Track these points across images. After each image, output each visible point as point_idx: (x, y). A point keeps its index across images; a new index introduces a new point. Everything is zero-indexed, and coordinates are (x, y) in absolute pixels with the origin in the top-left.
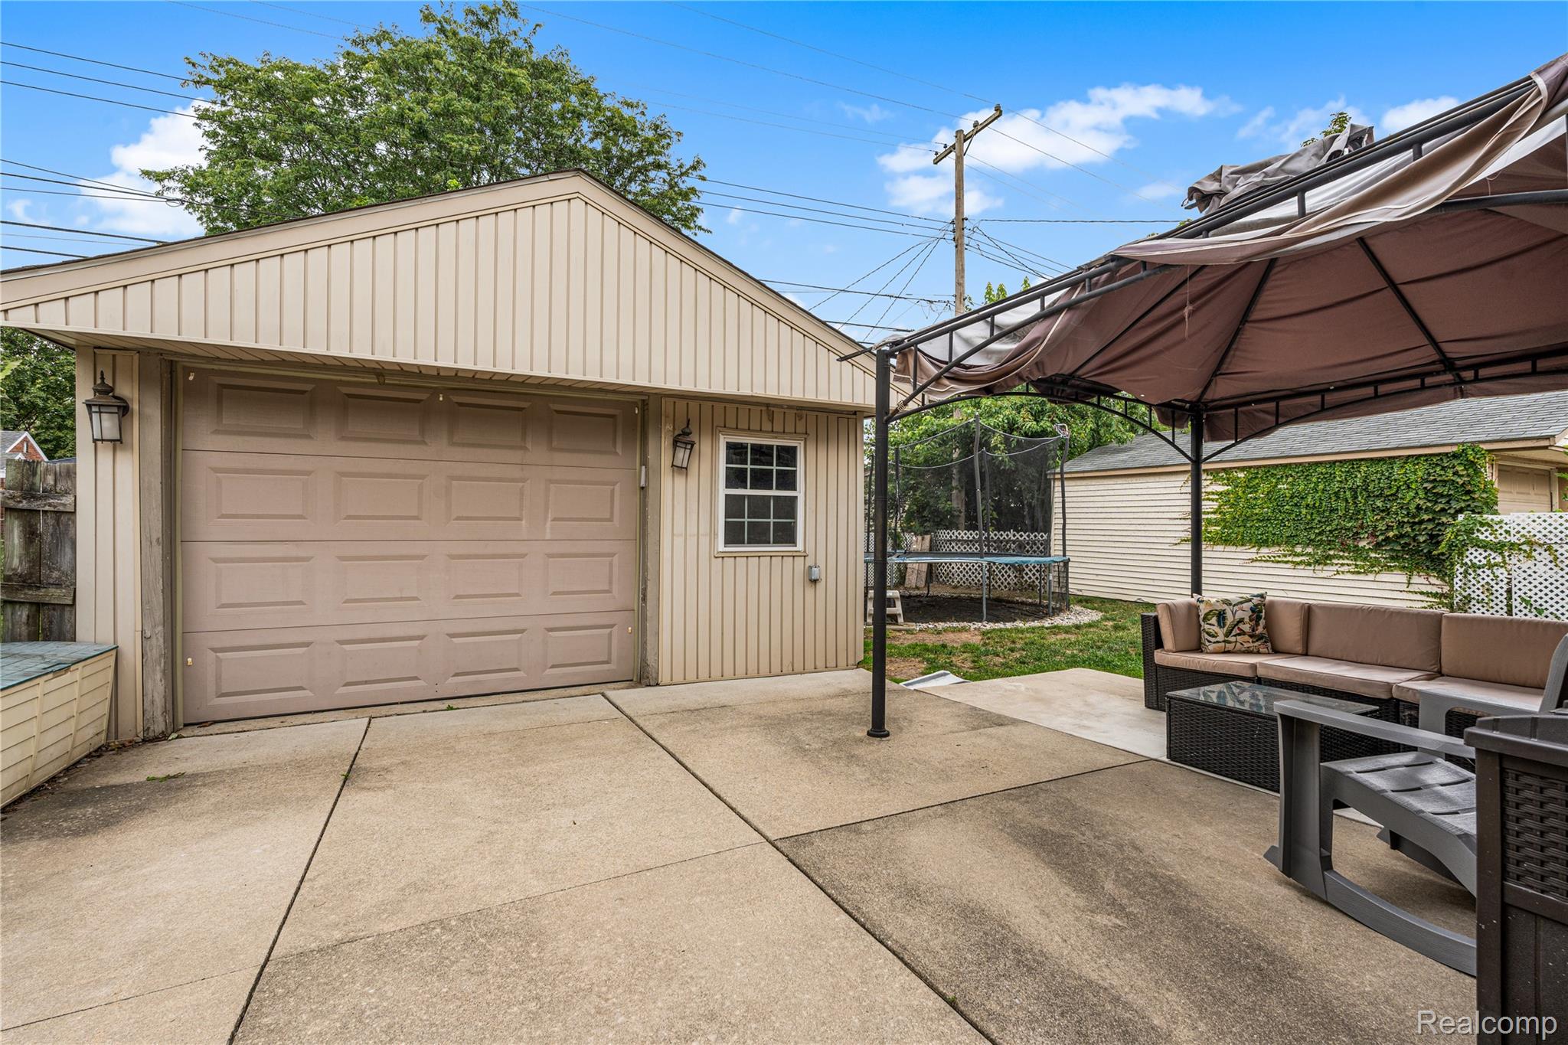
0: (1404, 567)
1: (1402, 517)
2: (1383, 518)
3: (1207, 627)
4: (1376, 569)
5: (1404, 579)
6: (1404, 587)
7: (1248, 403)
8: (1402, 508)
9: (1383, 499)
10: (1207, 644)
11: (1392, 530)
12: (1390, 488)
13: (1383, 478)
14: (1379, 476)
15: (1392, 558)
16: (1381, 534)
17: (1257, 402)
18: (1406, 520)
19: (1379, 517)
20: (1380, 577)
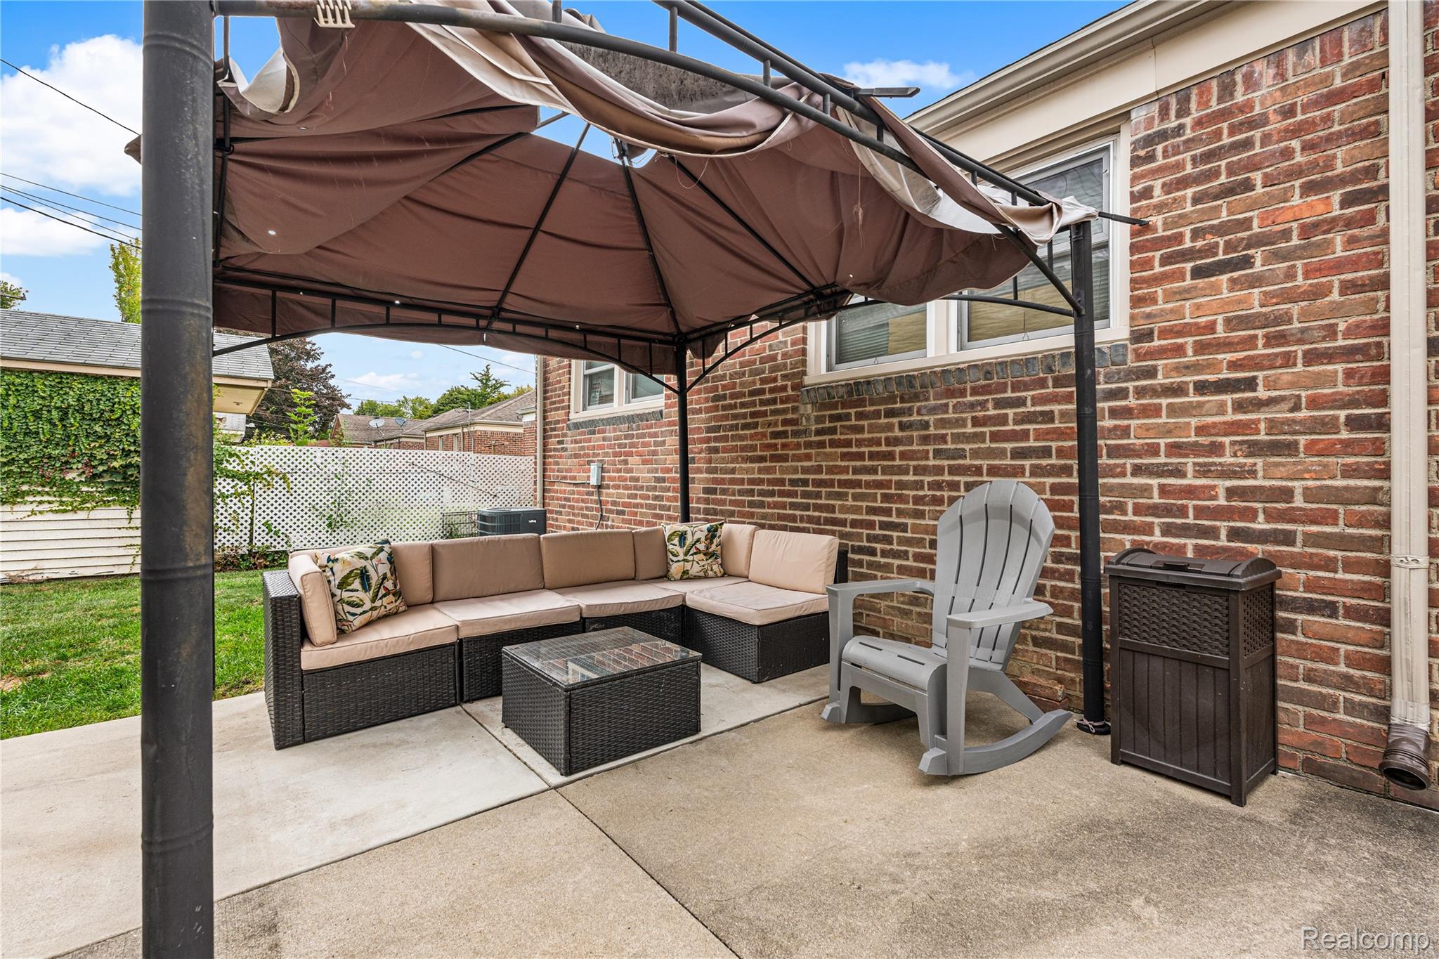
0: (125, 501)
1: (129, 446)
2: (101, 446)
3: (346, 595)
4: (89, 505)
5: (124, 514)
6: (125, 523)
7: (295, 290)
8: (127, 435)
9: (102, 423)
10: (350, 618)
11: (115, 460)
12: (112, 411)
13: (104, 399)
14: (98, 396)
15: (109, 492)
16: (101, 464)
17: (308, 291)
18: (132, 448)
19: (97, 445)
20: (94, 514)
